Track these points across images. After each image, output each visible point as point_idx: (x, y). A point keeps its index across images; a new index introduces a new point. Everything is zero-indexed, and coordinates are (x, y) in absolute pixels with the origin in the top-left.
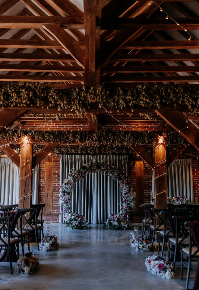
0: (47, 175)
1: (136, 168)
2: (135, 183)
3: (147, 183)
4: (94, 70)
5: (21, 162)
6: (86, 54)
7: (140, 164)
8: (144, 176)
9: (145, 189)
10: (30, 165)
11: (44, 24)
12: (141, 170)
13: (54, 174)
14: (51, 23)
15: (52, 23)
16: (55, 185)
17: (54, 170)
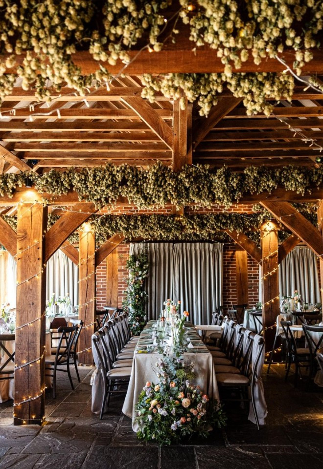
0: (109, 272)
1: (237, 261)
2: (235, 281)
3: (253, 282)
4: (185, 154)
5: (80, 258)
6: (175, 135)
7: (243, 256)
8: (249, 272)
9: (250, 291)
10: (92, 262)
11: (122, 96)
12: (244, 264)
13: (119, 271)
14: (131, 95)
15: (133, 95)
16: (122, 286)
17: (119, 265)
